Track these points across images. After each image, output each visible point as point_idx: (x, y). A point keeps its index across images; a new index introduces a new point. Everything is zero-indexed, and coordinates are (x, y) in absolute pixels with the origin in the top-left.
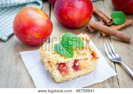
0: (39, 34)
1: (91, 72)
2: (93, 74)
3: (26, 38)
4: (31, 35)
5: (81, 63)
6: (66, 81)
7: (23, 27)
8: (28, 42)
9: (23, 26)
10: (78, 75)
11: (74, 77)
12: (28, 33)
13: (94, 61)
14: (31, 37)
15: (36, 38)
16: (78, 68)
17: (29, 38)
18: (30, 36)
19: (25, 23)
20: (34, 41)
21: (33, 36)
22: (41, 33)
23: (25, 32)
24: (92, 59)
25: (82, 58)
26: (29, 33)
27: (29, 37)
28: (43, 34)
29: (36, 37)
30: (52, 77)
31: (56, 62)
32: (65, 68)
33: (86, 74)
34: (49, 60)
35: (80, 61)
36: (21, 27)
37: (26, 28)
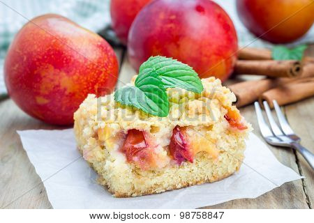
0: (75, 77)
1: (224, 178)
2: (231, 183)
3: (38, 94)
4: (52, 80)
5: (194, 139)
6: (145, 194)
7: (28, 59)
8: (43, 108)
9: (30, 55)
10: (184, 180)
11: (171, 182)
12: (43, 74)
13: (234, 137)
14: (51, 86)
15: (67, 93)
16: (182, 153)
17: (47, 93)
18: (49, 86)
19: (36, 47)
20: (60, 101)
21: (56, 83)
22: (81, 77)
23: (35, 72)
24: (228, 132)
25: (195, 123)
26: (45, 77)
27: (46, 88)
28: (87, 81)
29: (65, 89)
30: (104, 183)
31: (115, 129)
32: (142, 145)
33: (209, 182)
34: (95, 128)
35: (189, 132)
36: (25, 58)
37: (38, 60)
